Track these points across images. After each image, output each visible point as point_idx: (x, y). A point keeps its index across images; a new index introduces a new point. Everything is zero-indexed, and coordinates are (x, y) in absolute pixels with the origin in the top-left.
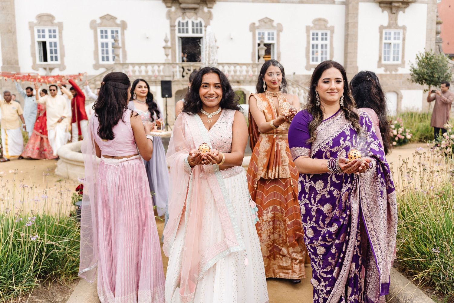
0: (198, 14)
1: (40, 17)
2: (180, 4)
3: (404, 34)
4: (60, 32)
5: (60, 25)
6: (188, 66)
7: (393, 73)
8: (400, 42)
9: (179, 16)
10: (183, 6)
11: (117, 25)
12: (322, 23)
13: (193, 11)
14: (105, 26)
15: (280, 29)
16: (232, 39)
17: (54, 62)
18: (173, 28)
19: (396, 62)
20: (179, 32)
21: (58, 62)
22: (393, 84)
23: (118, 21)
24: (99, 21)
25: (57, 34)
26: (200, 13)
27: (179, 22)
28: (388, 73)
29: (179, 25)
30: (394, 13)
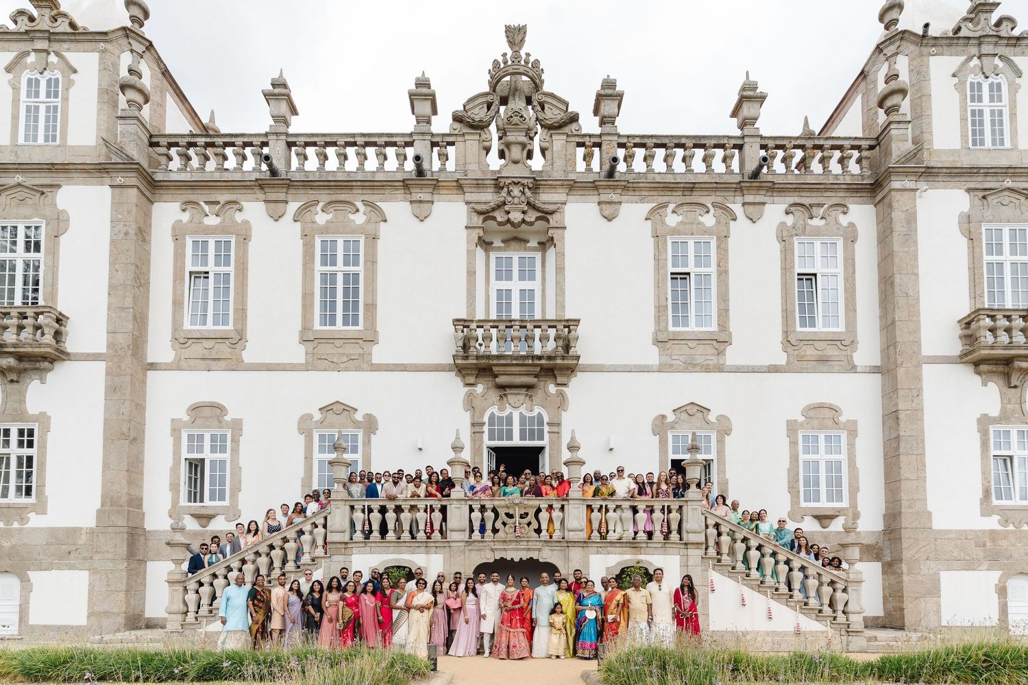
0: (536, 399)
1: (196, 409)
2: (496, 376)
4: (235, 441)
5: (237, 426)
6: (507, 507)
9: (493, 404)
10: (502, 380)
11: (357, 424)
12: (827, 413)
13: (523, 391)
14: (331, 426)
15: (724, 429)
16: (611, 449)
17: (217, 503)
18: (477, 429)
20: (491, 438)
21: (226, 503)
23: (359, 417)
24: (317, 416)
25: (229, 443)
26: (539, 395)
27: (492, 415)
28: (1011, 527)
29: (491, 422)
30: (1015, 387)
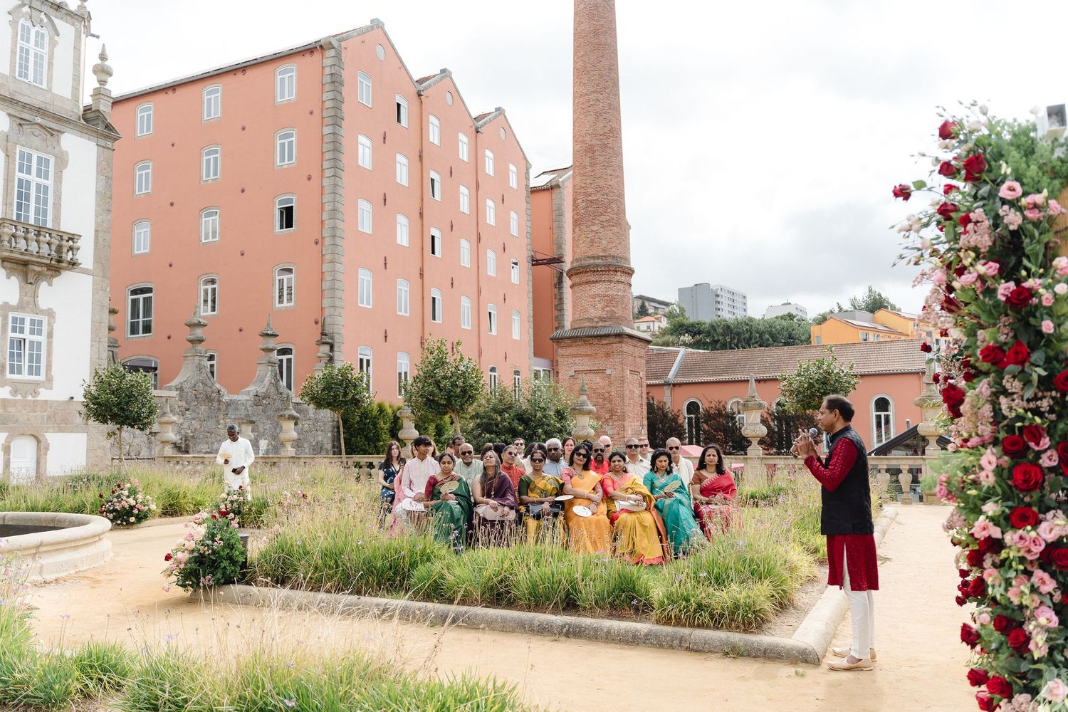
3: (50, 325)
7: (30, 398)
8: (43, 338)
19: (34, 378)
22: (29, 419)
28: (19, 397)
30: (31, 283)
